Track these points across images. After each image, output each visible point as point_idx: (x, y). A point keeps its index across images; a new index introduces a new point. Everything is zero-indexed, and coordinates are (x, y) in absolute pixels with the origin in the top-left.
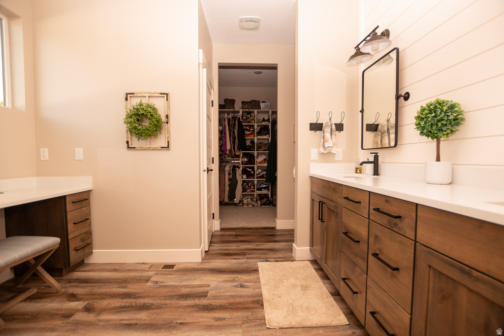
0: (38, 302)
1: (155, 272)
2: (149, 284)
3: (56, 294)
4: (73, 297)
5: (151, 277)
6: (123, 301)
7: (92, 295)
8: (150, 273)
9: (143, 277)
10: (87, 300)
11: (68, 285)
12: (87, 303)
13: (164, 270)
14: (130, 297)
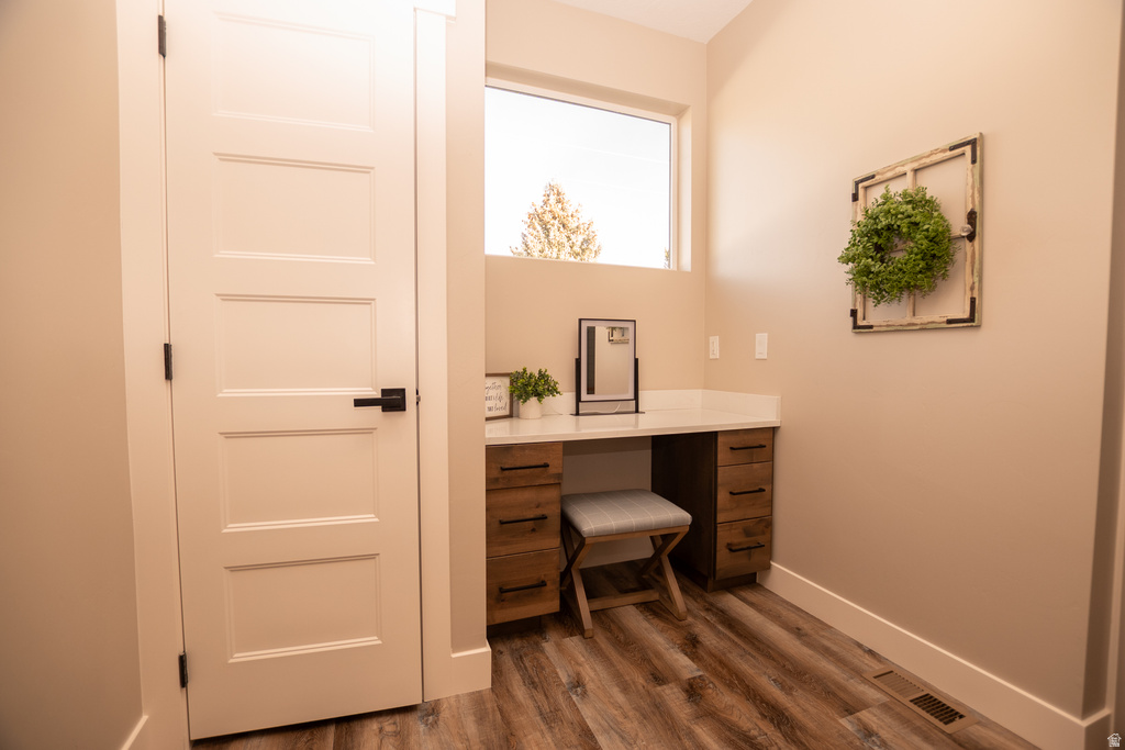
0: (648, 620)
1: (885, 699)
2: (846, 723)
3: (676, 621)
4: (691, 645)
5: (865, 706)
6: (760, 723)
7: (721, 662)
8: (871, 694)
9: (844, 690)
10: (706, 667)
11: (703, 614)
12: (701, 673)
13: (915, 708)
14: (778, 726)
